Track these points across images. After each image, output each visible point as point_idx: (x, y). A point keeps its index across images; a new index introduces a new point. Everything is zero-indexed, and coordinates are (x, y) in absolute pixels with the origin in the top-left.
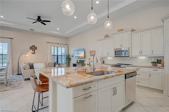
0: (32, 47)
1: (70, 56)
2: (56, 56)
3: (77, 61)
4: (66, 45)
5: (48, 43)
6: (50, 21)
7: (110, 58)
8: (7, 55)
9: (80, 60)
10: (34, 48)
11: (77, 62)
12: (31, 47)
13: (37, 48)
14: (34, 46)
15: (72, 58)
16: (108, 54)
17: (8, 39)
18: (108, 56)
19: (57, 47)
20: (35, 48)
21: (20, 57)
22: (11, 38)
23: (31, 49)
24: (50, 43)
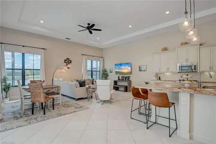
0: (67, 60)
1: (106, 71)
2: (91, 72)
3: (119, 77)
4: (101, 58)
5: (83, 55)
6: (101, 30)
7: (168, 74)
8: (39, 70)
9: (124, 77)
10: (68, 62)
11: (119, 79)
12: (65, 60)
13: (72, 62)
14: (69, 59)
15: (109, 74)
16: (168, 69)
17: (41, 50)
18: (169, 71)
19: (92, 61)
20: (70, 62)
21: (54, 72)
22: (44, 49)
23: (65, 62)
24: (85, 56)
